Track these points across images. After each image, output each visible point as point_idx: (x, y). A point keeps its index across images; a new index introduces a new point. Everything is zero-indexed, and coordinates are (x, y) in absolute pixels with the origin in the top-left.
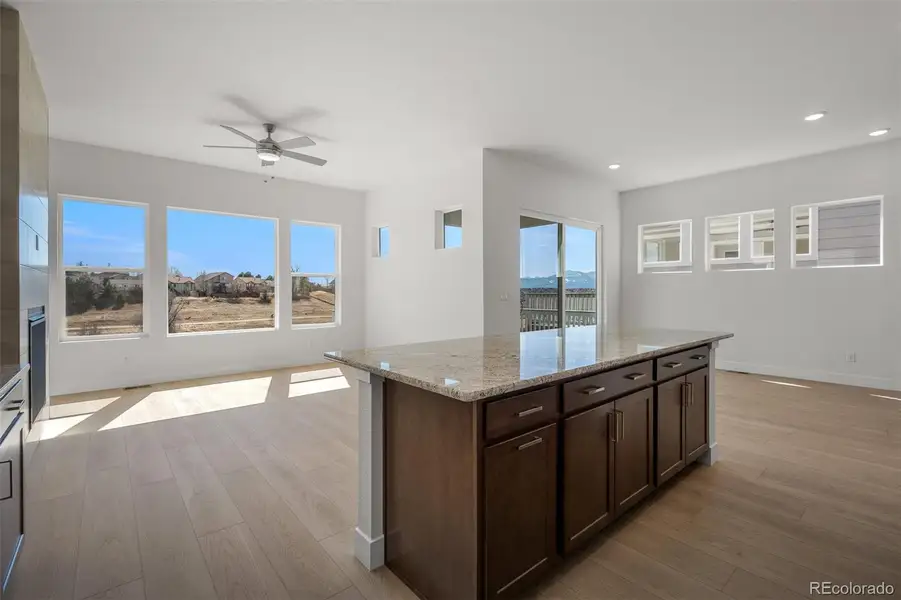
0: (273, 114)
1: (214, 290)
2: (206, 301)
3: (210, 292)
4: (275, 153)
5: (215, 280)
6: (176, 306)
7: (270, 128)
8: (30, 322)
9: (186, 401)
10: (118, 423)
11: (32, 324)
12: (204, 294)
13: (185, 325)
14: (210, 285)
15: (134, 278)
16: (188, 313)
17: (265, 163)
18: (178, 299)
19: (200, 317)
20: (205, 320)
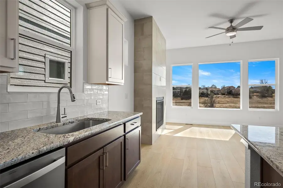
0: (231, 15)
1: (228, 92)
2: (225, 97)
3: (226, 94)
4: (234, 31)
5: (229, 89)
6: (214, 98)
7: (231, 21)
8: (157, 101)
9: (201, 132)
10: (179, 135)
11: (157, 102)
12: (224, 94)
13: (217, 105)
14: (226, 91)
15: (202, 89)
16: (219, 101)
17: (231, 37)
18: (215, 96)
19: (223, 102)
20: (224, 104)
